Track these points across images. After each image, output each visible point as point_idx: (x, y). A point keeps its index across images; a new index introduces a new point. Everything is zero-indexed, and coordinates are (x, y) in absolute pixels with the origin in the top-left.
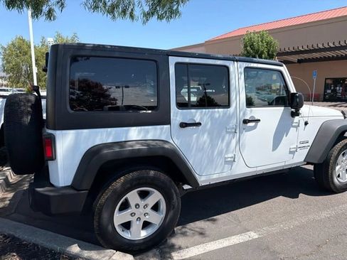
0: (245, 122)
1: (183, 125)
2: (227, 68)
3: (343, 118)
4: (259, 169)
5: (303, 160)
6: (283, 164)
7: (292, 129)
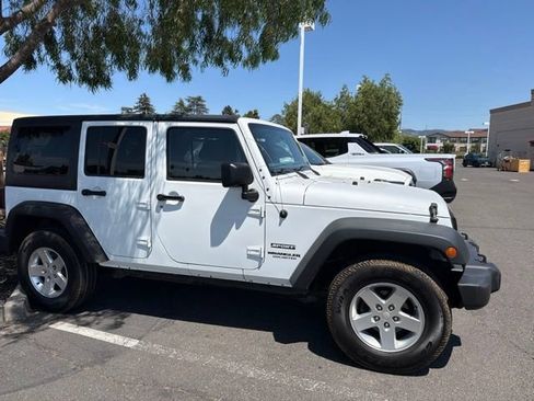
0: (161, 198)
1: (86, 193)
2: (144, 130)
3: (428, 220)
4: (190, 267)
5: (288, 278)
6: (240, 272)
7: (248, 218)
